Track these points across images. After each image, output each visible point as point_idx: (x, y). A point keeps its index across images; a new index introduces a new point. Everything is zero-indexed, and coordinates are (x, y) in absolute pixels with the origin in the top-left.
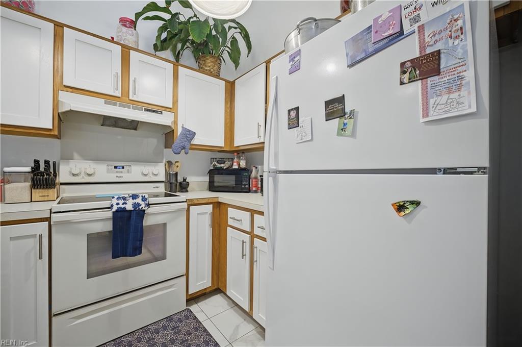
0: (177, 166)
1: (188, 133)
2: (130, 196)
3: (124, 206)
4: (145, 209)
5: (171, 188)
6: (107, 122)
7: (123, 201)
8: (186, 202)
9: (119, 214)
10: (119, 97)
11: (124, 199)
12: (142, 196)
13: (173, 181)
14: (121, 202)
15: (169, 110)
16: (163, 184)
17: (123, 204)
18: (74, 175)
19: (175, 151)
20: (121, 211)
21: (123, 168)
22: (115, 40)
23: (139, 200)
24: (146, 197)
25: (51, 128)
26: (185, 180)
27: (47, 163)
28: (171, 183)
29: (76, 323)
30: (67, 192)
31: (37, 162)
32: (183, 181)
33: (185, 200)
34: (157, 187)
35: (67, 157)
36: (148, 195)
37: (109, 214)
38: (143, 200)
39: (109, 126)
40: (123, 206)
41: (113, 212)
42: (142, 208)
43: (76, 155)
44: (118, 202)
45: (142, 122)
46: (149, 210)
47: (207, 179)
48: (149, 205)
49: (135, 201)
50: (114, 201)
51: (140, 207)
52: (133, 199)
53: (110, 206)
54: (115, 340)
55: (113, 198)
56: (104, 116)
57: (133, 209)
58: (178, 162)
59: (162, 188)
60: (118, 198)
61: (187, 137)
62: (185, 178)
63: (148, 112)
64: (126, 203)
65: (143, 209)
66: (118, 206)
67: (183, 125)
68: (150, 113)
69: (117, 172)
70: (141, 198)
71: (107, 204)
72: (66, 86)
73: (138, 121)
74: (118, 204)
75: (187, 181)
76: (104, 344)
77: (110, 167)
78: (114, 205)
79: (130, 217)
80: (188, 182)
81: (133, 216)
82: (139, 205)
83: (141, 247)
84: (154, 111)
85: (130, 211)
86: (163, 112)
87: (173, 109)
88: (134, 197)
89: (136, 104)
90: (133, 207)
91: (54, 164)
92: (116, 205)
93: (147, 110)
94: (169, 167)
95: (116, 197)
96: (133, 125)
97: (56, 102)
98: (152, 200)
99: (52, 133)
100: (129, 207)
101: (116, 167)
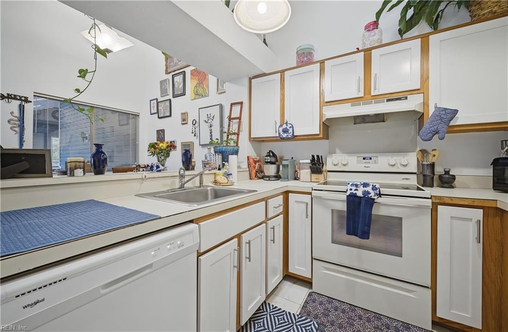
0: (434, 156)
1: (444, 112)
2: (362, 184)
3: (356, 192)
4: (375, 198)
5: (424, 181)
6: (357, 121)
7: (355, 188)
8: (431, 198)
9: (352, 198)
10: (362, 97)
11: (357, 186)
12: (373, 185)
13: (428, 172)
14: (354, 188)
15: (416, 92)
16: (415, 176)
17: (355, 190)
18: (335, 165)
19: (423, 137)
20: (352, 196)
21: (371, 159)
22: (360, 49)
23: (369, 189)
24: (376, 187)
25: (319, 133)
26: (447, 173)
27: (318, 156)
28: (424, 176)
29: (325, 272)
30: (332, 177)
31: (313, 156)
32: (445, 174)
33: (430, 197)
34: (407, 179)
35: (332, 152)
36: (380, 185)
37: (344, 197)
38: (373, 189)
39: (360, 123)
40: (354, 192)
41: (347, 196)
42: (371, 196)
43: (337, 150)
44: (351, 188)
45: (386, 113)
46: (380, 200)
47: (489, 172)
48: (380, 195)
49: (365, 189)
50: (349, 187)
51: (370, 195)
52: (364, 187)
53: (346, 190)
54: (351, 305)
55: (349, 184)
56: (354, 116)
57: (362, 196)
58: (435, 150)
59: (413, 180)
60: (352, 185)
61: (441, 119)
62: (447, 170)
63: (391, 102)
64: (357, 190)
65: (373, 197)
66: (351, 191)
67: (436, 104)
68: (393, 102)
69: (365, 163)
70: (371, 187)
71: (343, 188)
72: (327, 102)
73: (384, 114)
74: (351, 190)
75: (451, 173)
76: (343, 302)
77: (359, 159)
78: (348, 190)
79: (360, 203)
80: (454, 176)
81: (363, 202)
82: (369, 193)
83: (369, 233)
84: (397, 99)
85: (360, 197)
86: (408, 96)
87: (423, 89)
88: (365, 185)
89: (378, 98)
90: (363, 194)
91: (321, 157)
92: (350, 190)
93: (388, 100)
94: (423, 157)
95: (351, 184)
96: (380, 118)
97: (321, 114)
98: (384, 191)
99: (320, 137)
100: (360, 193)
101: (364, 159)
